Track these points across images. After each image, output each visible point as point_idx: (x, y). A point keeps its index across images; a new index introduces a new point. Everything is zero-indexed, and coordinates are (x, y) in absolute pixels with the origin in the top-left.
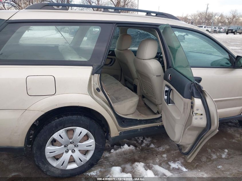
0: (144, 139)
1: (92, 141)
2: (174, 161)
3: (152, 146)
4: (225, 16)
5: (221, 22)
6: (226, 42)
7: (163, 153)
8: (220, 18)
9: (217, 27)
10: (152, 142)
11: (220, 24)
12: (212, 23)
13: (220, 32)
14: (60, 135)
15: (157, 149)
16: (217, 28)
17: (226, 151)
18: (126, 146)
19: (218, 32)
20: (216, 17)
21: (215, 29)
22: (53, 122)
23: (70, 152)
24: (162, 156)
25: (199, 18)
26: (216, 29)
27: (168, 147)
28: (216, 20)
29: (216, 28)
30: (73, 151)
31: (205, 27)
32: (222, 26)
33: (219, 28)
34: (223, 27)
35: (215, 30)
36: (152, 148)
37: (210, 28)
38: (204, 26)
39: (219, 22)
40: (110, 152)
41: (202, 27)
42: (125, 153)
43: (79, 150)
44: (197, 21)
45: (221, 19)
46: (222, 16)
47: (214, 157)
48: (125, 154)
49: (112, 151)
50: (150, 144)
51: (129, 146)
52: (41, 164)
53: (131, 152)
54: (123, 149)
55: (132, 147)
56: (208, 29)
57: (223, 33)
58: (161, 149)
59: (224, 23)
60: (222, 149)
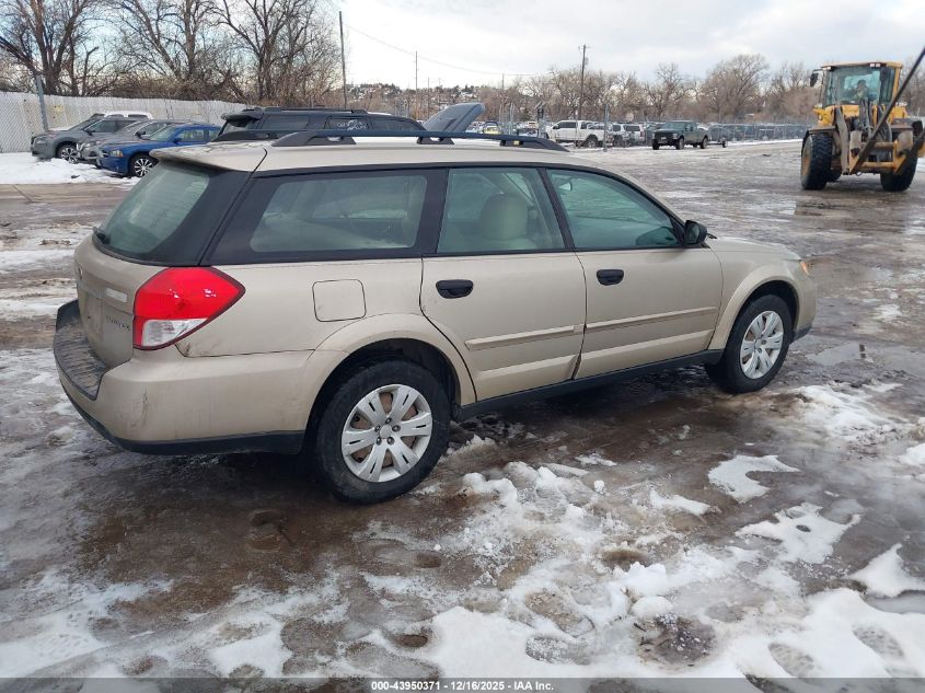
0: (507, 426)
1: (425, 416)
2: (587, 455)
3: (530, 436)
4: (643, 87)
5: (633, 107)
6: (656, 178)
7: (560, 444)
8: (626, 92)
9: (622, 125)
10: (527, 430)
11: (630, 116)
12: (603, 110)
13: (632, 143)
14: (370, 404)
15: (543, 440)
16: (623, 130)
17: (687, 427)
18: (477, 440)
19: (628, 141)
20: (613, 88)
21: (615, 133)
22: (358, 375)
23: (384, 442)
24: (558, 450)
25: (558, 92)
26: (618, 133)
27: (565, 434)
28: (614, 99)
29: (617, 128)
30: (391, 441)
31: (584, 127)
32: (637, 119)
33: (627, 129)
34: (640, 126)
35: (615, 136)
36: (532, 440)
37: (600, 128)
38: (580, 123)
39: (625, 106)
40: (446, 455)
41: (573, 125)
42: (476, 453)
43: (402, 438)
44: (552, 102)
45: (631, 95)
46: (631, 84)
47: (664, 439)
48: (478, 456)
49: (450, 451)
50: (525, 435)
51: (483, 439)
52: (333, 468)
53: (489, 450)
54: (472, 447)
55: (489, 442)
56: (596, 132)
57: (644, 143)
58: (551, 439)
59: (640, 109)
60: (679, 426)
